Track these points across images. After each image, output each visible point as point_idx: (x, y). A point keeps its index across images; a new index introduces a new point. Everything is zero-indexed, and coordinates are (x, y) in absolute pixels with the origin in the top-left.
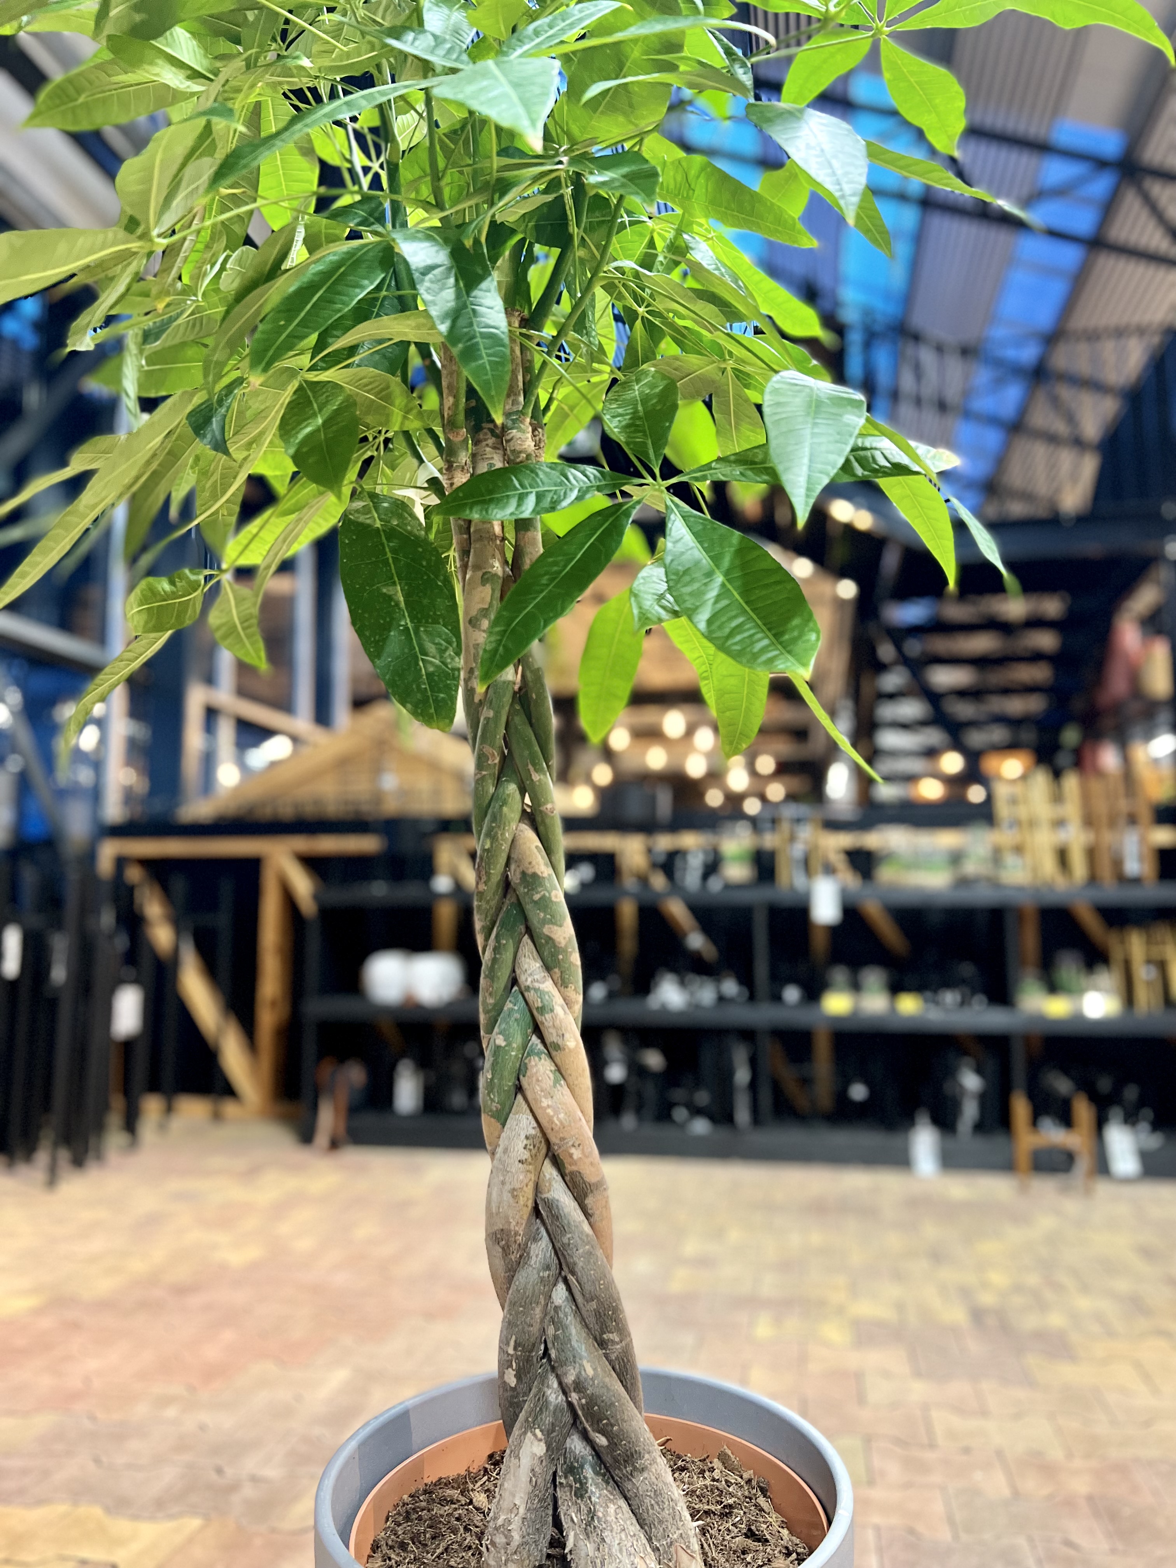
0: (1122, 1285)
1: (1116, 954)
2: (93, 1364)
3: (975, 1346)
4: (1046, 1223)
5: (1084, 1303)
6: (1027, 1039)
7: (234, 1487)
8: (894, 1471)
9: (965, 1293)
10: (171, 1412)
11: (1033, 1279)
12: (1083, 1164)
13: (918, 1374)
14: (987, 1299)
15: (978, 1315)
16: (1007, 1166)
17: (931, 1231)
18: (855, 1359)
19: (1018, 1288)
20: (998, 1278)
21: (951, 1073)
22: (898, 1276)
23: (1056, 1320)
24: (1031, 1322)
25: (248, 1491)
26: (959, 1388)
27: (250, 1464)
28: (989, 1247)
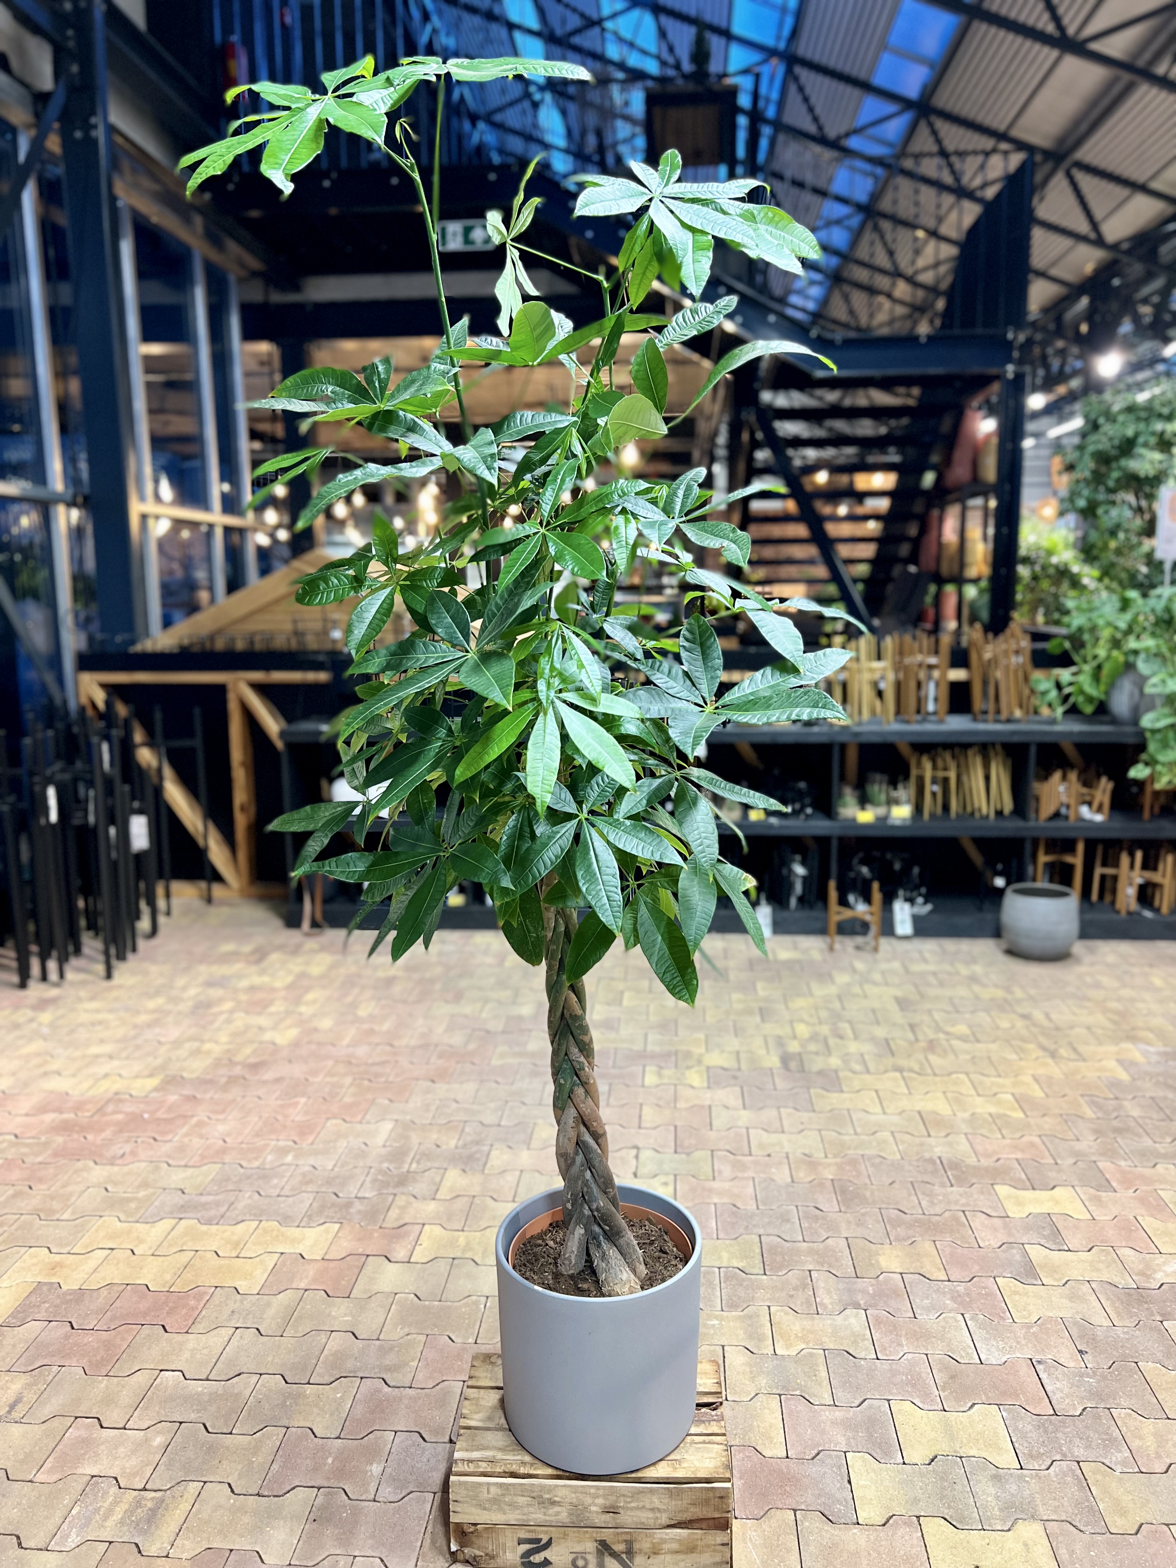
0: (880, 1032)
1: (914, 772)
2: (221, 1128)
3: (780, 1084)
4: (842, 979)
5: (853, 1047)
6: (841, 839)
7: (349, 1205)
8: (727, 1171)
9: (780, 1042)
10: (289, 1158)
11: (825, 1030)
12: (874, 929)
13: (744, 1108)
14: (794, 1047)
15: (785, 1060)
16: (823, 931)
17: (762, 989)
18: (707, 1097)
19: (814, 1038)
20: (802, 1030)
21: (786, 863)
22: (738, 1031)
23: (834, 1062)
24: (818, 1064)
25: (358, 1206)
26: (770, 1114)
27: (352, 1190)
28: (799, 1003)
